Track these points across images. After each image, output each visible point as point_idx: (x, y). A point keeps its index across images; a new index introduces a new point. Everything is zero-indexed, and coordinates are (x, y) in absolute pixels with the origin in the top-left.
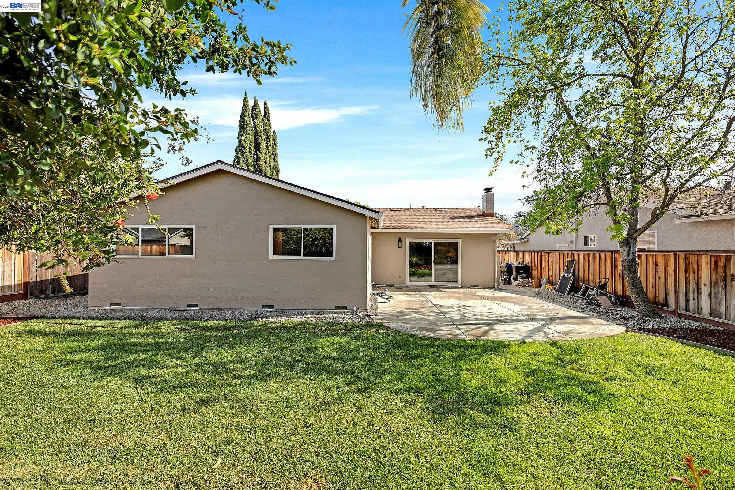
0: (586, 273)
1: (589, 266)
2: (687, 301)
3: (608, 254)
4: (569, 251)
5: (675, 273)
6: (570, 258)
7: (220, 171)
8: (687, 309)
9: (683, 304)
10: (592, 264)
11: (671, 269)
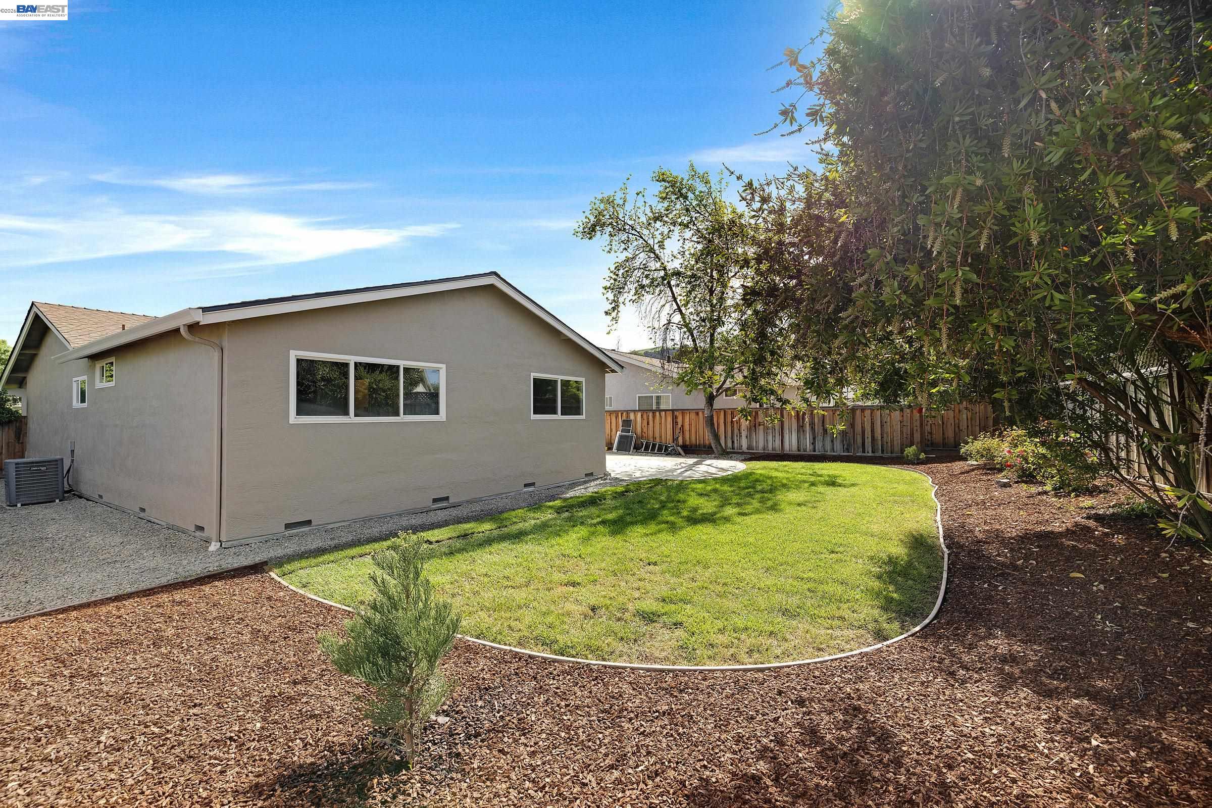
0: (645, 430)
1: (648, 424)
2: (733, 442)
3: (668, 412)
4: (625, 411)
5: (725, 424)
6: (624, 418)
7: (492, 286)
8: (733, 448)
9: (730, 444)
10: (651, 423)
11: (722, 421)
